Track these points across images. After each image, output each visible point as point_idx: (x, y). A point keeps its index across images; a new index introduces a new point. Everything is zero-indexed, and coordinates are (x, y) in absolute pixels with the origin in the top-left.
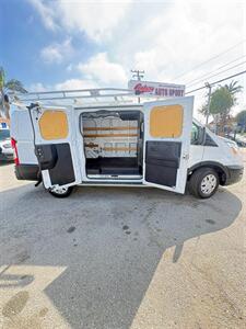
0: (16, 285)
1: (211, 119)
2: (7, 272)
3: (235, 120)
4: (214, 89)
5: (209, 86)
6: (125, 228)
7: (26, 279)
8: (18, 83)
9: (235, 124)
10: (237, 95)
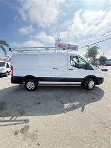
0: (22, 123)
1: (89, 59)
2: (17, 119)
3: (98, 60)
4: (90, 48)
5: (88, 46)
6: (61, 101)
7: (26, 121)
8: (5, 41)
9: (98, 62)
10: (98, 50)
